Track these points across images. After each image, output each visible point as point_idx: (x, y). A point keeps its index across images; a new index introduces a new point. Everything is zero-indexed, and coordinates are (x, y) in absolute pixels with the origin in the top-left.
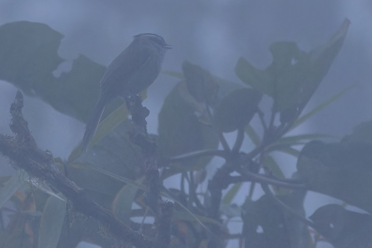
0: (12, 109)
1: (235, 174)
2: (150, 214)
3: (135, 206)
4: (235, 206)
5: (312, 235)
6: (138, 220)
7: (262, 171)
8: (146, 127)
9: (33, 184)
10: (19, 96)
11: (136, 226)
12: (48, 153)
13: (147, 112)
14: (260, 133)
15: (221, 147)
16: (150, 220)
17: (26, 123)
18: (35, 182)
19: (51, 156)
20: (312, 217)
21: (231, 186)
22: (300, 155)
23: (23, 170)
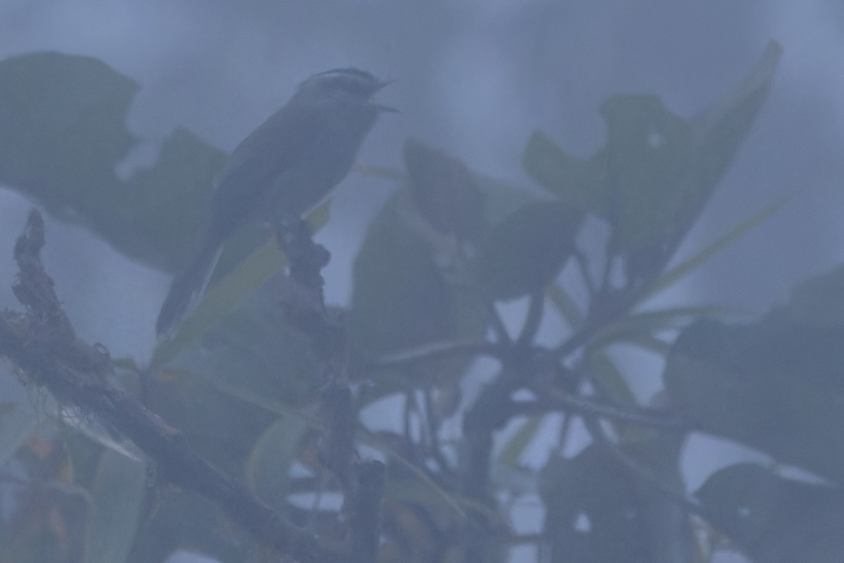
0: (19, 250)
1: (523, 395)
2: (332, 487)
3: (299, 470)
4: (525, 470)
5: (703, 535)
6: (304, 501)
7: (587, 389)
8: (321, 290)
9: (67, 420)
10: (34, 220)
11: (299, 515)
12: (100, 350)
13: (324, 256)
14: (581, 301)
15: (492, 337)
16: (332, 501)
17: (51, 283)
18: (71, 416)
19: (107, 355)
20: (700, 493)
21: (517, 424)
22: (672, 352)
23: (44, 389)
